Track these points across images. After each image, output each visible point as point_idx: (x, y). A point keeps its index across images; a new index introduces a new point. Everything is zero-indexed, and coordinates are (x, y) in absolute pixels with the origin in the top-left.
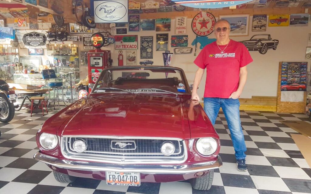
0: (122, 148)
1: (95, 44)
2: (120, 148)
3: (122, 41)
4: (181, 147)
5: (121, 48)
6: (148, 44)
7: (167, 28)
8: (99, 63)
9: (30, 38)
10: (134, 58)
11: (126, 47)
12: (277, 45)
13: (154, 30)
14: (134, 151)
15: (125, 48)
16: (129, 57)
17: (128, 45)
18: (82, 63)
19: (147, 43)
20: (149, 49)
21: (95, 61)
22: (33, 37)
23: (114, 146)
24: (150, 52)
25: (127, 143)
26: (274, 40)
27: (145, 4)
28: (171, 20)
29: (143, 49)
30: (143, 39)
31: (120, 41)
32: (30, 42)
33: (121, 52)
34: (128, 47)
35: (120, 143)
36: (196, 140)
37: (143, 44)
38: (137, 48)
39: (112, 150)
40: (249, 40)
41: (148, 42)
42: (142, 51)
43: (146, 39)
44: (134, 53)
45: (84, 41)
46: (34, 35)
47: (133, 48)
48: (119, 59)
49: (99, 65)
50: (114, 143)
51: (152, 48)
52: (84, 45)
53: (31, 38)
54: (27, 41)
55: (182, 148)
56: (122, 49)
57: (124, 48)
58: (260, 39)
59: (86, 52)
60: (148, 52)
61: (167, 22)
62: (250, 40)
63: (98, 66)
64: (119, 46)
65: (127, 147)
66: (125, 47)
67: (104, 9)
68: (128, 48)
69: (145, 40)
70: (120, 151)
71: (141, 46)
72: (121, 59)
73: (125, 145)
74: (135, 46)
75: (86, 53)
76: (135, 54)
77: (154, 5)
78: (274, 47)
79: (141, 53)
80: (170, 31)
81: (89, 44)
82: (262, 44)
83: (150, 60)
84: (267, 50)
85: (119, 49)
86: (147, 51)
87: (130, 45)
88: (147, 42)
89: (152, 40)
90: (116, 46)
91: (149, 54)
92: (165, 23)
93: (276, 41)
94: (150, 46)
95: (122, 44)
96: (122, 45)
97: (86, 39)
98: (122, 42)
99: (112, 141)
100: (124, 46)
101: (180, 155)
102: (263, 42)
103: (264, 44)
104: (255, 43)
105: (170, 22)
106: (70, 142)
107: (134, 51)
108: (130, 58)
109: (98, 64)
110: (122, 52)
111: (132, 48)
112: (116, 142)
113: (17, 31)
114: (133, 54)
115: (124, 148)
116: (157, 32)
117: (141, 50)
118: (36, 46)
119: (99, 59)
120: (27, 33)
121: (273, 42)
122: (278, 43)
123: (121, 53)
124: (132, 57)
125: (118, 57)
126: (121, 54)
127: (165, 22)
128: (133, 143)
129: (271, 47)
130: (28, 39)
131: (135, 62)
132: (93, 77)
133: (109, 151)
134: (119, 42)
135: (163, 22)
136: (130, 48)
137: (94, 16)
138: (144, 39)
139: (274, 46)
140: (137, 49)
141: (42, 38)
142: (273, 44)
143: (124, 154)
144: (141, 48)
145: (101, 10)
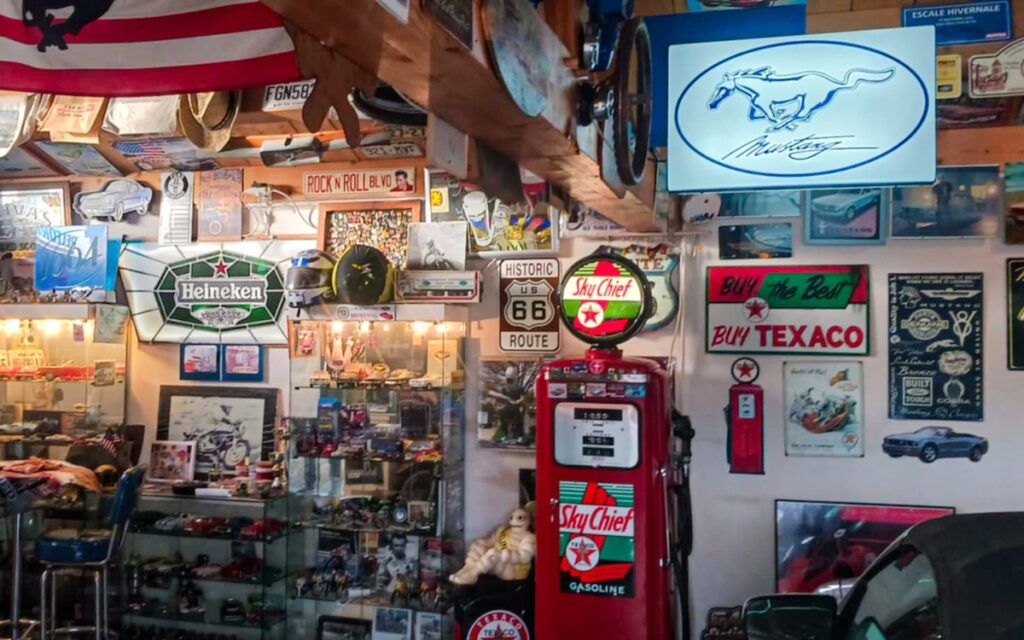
1: (590, 324)
3: (760, 301)
5: (753, 342)
6: (943, 324)
8: (610, 441)
9: (197, 285)
10: (841, 410)
11: (789, 336)
15: (776, 343)
16: (810, 402)
17: (803, 328)
18: (487, 435)
19: (935, 315)
20: (951, 356)
21: (588, 427)
22: (214, 279)
24: (961, 378)
27: (996, 63)
29: (907, 355)
30: (911, 293)
31: (743, 302)
32: (195, 308)
33: (745, 370)
34: (797, 338)
37: (906, 324)
38: (862, 348)
41: (944, 310)
42: (898, 368)
43: (929, 293)
44: (844, 376)
45: (504, 298)
46: (221, 268)
47: (839, 344)
48: (731, 412)
49: (611, 453)
51: (973, 346)
52: (505, 326)
53: (201, 285)
54: (181, 300)
56: (759, 348)
57: (769, 347)
59: (512, 364)
60: (947, 377)
63: (607, 462)
64: (738, 331)
66: (776, 336)
67: (748, 91)
68: (797, 348)
69: (925, 299)
71: (890, 335)
72: (751, 415)
74: (854, 337)
75: (510, 371)
76: (853, 388)
79: (895, 383)
81: (535, 318)
83: (959, 427)
85: (736, 348)
86: (935, 367)
87: (818, 330)
88: (936, 309)
89: (979, 299)
90: (712, 333)
91: (954, 390)
94: (962, 336)
95: (755, 318)
96: (758, 328)
97: (514, 289)
98: (756, 310)
100: (769, 335)
107: (842, 367)
108: (809, 410)
109: (605, 446)
110: (753, 373)
111: (830, 349)
113: (131, 247)
114: (832, 383)
116: (1014, 248)
117: (892, 357)
118: (223, 330)
119: (616, 416)
120: (180, 259)
123: (745, 379)
124: (825, 407)
125: (725, 402)
126: (749, 383)
130: (185, 290)
131: (850, 439)
132: (572, 536)
134: (739, 306)
136: (818, 347)
137: (664, 143)
138: (910, 295)
140: (868, 353)
141: (262, 288)
144: (891, 346)
145: (721, 106)
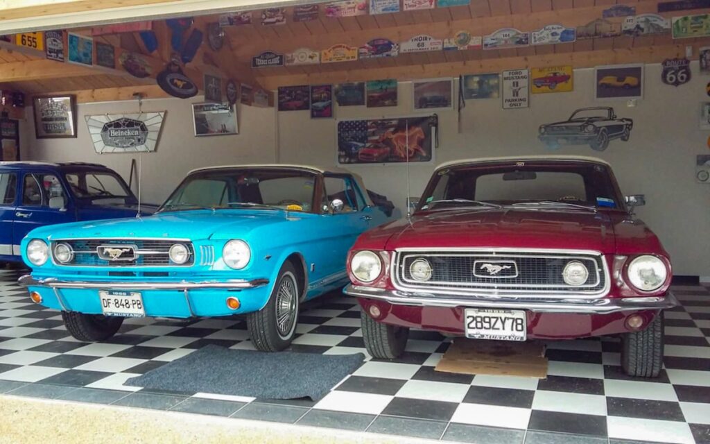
0: (493, 275)
2: (489, 274)
4: (600, 272)
7: (390, 100)
9: (116, 131)
12: (629, 130)
13: (363, 104)
14: (513, 281)
22: (122, 128)
23: (478, 271)
25: (502, 265)
26: (622, 120)
27: (292, 56)
28: (398, 83)
32: (116, 139)
35: (490, 265)
36: (628, 262)
39: (475, 280)
40: (567, 120)
46: (124, 124)
50: (479, 265)
53: (117, 130)
54: (110, 137)
55: (602, 274)
58: (591, 118)
61: (388, 86)
62: (570, 121)
65: (502, 272)
70: (488, 280)
73: (498, 268)
77: (311, 57)
78: (624, 135)
80: (396, 105)
82: (597, 130)
84: (609, 141)
92: (386, 89)
93: (626, 122)
99: (475, 262)
101: (596, 289)
102: (597, 124)
103: (602, 129)
104: (580, 126)
105: (396, 88)
106: (403, 267)
112: (482, 263)
115: (497, 274)
116: (369, 108)
118: (126, 147)
120: (109, 121)
121: (621, 123)
122: (632, 125)
127: (384, 87)
128: (512, 265)
129: (618, 135)
130: (112, 133)
133: (469, 281)
135: (381, 88)
139: (622, 134)
141: (138, 130)
142: (620, 127)
143: (496, 285)
